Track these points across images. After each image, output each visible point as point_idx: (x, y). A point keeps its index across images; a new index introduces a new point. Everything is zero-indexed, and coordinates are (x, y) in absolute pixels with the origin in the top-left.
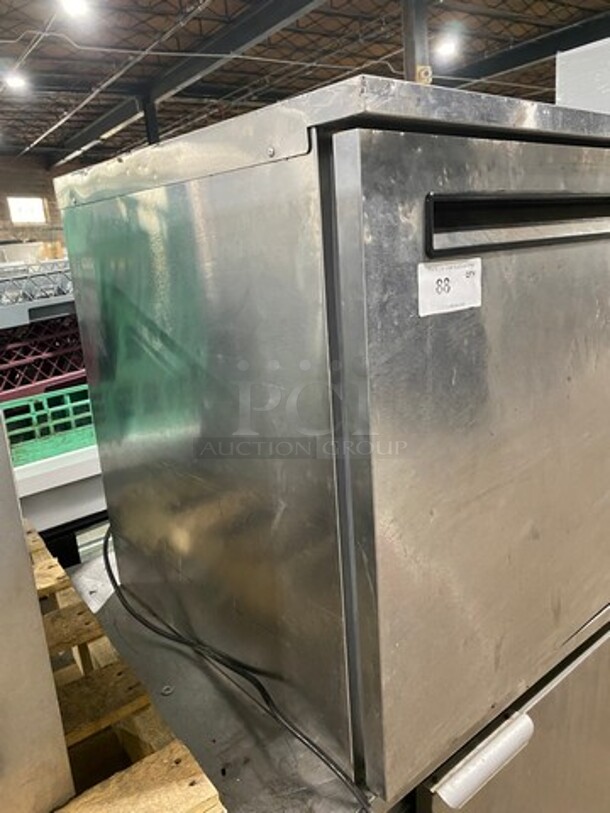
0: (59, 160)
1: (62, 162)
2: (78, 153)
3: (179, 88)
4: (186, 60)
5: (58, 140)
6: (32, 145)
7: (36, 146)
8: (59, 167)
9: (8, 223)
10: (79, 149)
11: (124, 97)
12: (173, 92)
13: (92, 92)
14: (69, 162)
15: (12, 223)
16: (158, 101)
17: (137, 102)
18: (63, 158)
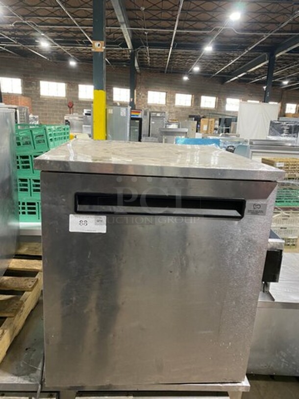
0: (227, 81)
1: (229, 81)
2: (236, 78)
3: (289, 50)
4: (294, 37)
5: (229, 71)
6: (216, 74)
7: (218, 74)
8: (228, 83)
9: (198, 107)
10: (236, 76)
11: (261, 53)
12: (285, 51)
13: (245, 51)
14: (232, 81)
15: (200, 107)
16: (277, 56)
17: (267, 56)
18: (229, 80)
